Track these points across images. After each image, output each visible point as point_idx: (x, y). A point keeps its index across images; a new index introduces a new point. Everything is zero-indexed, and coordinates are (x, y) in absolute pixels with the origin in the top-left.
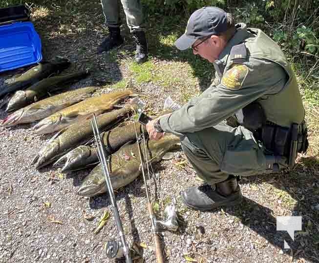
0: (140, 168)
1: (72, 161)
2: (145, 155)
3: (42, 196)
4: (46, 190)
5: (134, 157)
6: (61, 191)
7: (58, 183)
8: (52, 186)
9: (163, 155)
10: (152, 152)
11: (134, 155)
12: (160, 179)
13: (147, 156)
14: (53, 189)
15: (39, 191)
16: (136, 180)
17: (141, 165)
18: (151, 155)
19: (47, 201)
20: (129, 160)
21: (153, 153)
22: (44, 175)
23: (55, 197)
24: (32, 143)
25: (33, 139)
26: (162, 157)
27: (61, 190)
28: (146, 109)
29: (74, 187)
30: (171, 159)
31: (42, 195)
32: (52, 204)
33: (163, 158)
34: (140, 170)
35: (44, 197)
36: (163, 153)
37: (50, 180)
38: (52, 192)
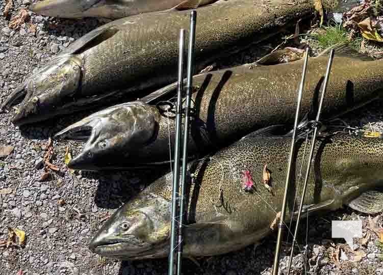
0: (275, 222)
1: (101, 144)
2: (302, 186)
3: (13, 207)
4: (26, 193)
5: (267, 186)
6: (62, 209)
7: (60, 180)
8: (43, 188)
9: (355, 196)
10: (324, 182)
11: (269, 182)
12: (321, 266)
13: (304, 192)
14: (43, 196)
15: (9, 190)
16: (256, 246)
17: (280, 215)
18: (318, 190)
19: (21, 227)
20: (251, 192)
21: (327, 184)
22: (31, 146)
23: (42, 220)
24: (22, 32)
25: (27, 19)
26: (350, 201)
27: (63, 204)
28: (359, 19)
29: (95, 209)
30: (373, 215)
31: (12, 203)
32: (31, 239)
33: (352, 205)
34: (272, 226)
35: (16, 212)
36: (355, 191)
37: (41, 166)
38: (39, 203)
